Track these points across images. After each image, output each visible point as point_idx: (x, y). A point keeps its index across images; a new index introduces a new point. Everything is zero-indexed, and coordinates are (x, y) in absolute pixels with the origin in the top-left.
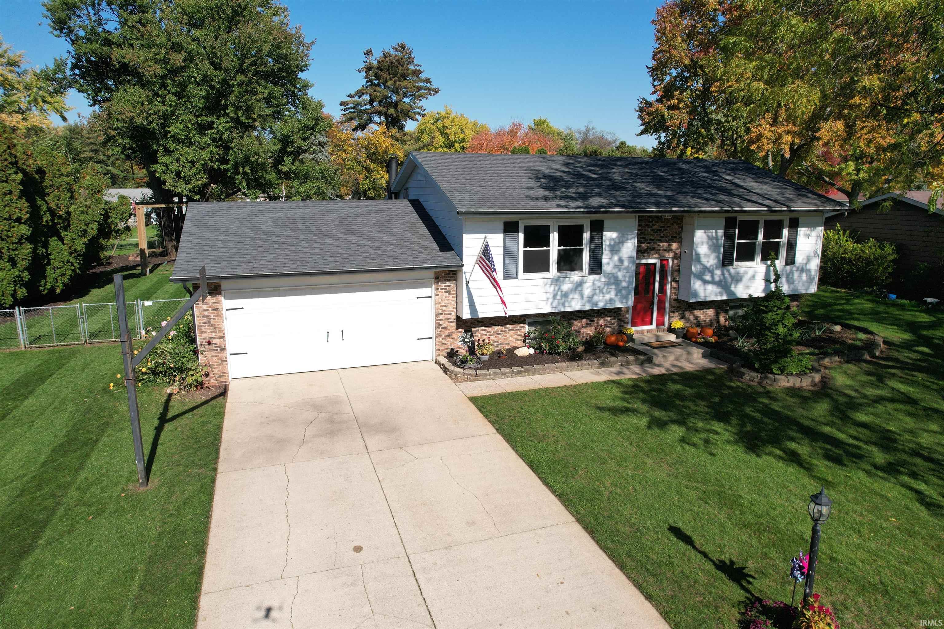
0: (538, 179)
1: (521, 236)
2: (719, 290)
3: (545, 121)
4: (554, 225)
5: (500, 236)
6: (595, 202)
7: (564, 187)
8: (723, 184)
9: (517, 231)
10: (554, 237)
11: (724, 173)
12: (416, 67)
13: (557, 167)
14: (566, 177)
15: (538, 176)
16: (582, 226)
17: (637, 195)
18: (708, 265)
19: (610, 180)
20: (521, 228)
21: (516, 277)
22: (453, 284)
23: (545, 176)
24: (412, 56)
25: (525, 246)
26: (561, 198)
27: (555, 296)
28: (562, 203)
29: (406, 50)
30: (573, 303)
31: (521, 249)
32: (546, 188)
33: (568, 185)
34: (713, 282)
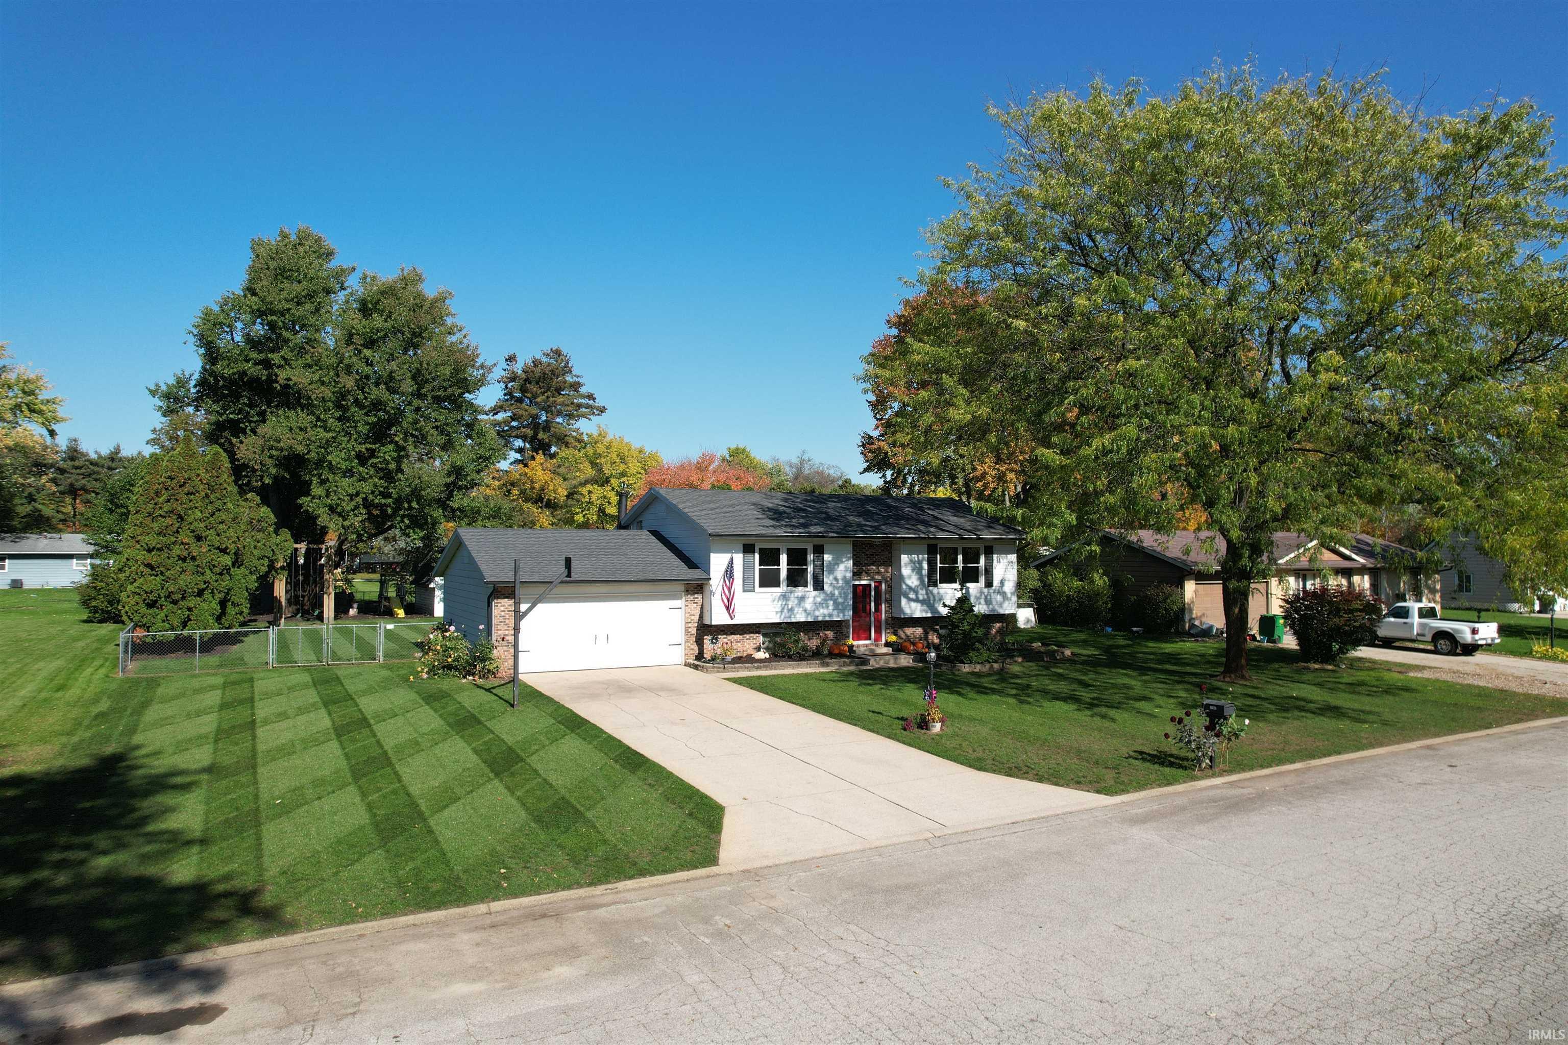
0: (764, 512)
1: (757, 556)
2: (925, 607)
3: (744, 450)
4: (783, 547)
5: (741, 555)
6: (814, 529)
7: (787, 518)
8: (926, 518)
9: (754, 552)
10: (784, 558)
11: (929, 509)
12: (575, 378)
13: (776, 501)
14: (788, 511)
15: (764, 510)
16: (806, 549)
17: (849, 524)
18: (913, 585)
19: (825, 513)
20: (757, 549)
21: (753, 591)
22: (700, 597)
23: (770, 510)
24: (570, 365)
25: (760, 565)
26: (786, 526)
27: (782, 611)
28: (789, 530)
29: (562, 357)
30: (798, 616)
31: (757, 567)
32: (773, 519)
33: (790, 518)
34: (917, 600)
